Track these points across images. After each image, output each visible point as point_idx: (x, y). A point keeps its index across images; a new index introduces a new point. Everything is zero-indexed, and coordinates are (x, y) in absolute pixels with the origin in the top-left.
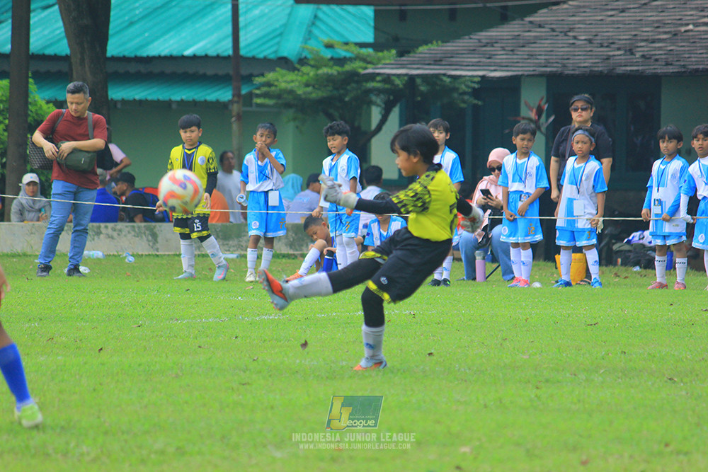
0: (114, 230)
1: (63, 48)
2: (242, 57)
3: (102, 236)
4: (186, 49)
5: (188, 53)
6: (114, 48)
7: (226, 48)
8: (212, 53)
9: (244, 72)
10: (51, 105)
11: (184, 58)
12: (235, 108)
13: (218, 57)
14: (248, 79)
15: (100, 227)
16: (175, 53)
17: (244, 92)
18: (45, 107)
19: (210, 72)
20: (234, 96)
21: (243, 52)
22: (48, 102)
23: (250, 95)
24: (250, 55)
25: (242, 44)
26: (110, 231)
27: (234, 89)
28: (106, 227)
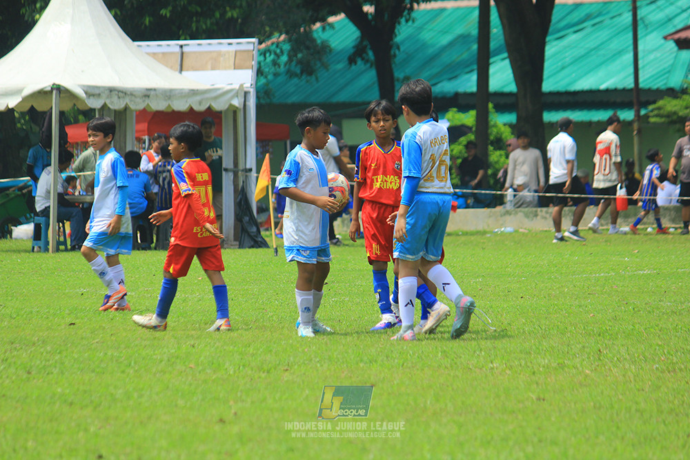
0: (547, 212)
1: (512, 88)
2: (641, 89)
3: (539, 217)
4: (601, 84)
5: (603, 87)
6: (548, 86)
7: (629, 84)
8: (620, 86)
9: (643, 99)
10: (507, 127)
11: (599, 91)
12: (636, 126)
13: (624, 90)
14: (645, 104)
15: (536, 211)
16: (594, 87)
17: (643, 112)
18: (503, 129)
19: (619, 100)
20: (635, 116)
21: (641, 85)
22: (505, 125)
23: (647, 116)
24: (647, 87)
25: (641, 80)
26: (544, 214)
27: (635, 111)
28: (541, 211)
